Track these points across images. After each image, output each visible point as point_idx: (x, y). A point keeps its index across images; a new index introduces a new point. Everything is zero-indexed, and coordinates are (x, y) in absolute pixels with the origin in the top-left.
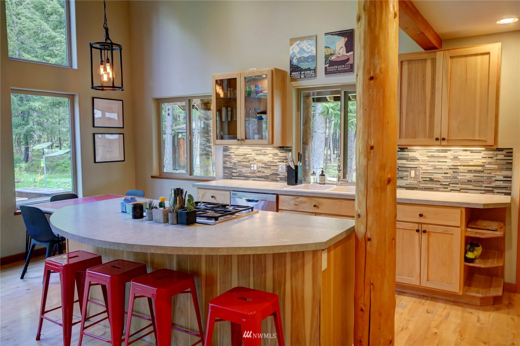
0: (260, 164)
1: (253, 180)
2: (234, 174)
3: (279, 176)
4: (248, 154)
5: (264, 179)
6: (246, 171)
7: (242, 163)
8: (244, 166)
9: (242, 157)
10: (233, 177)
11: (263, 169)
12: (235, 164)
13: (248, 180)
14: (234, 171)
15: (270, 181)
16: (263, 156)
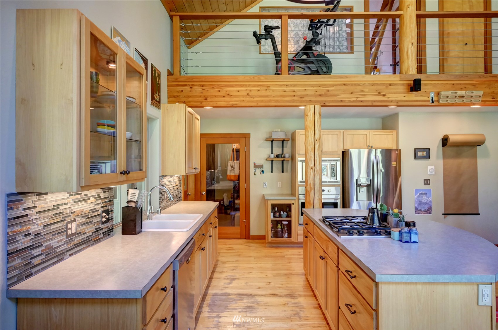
0: (80, 220)
1: (70, 255)
2: (35, 261)
3: (101, 232)
4: (62, 205)
5: (84, 246)
6: (59, 242)
7: (52, 227)
8: (54, 233)
9: (51, 213)
10: (33, 271)
11: (84, 227)
12: (37, 235)
13: (62, 259)
14: (36, 252)
15: (92, 245)
16: (83, 203)
